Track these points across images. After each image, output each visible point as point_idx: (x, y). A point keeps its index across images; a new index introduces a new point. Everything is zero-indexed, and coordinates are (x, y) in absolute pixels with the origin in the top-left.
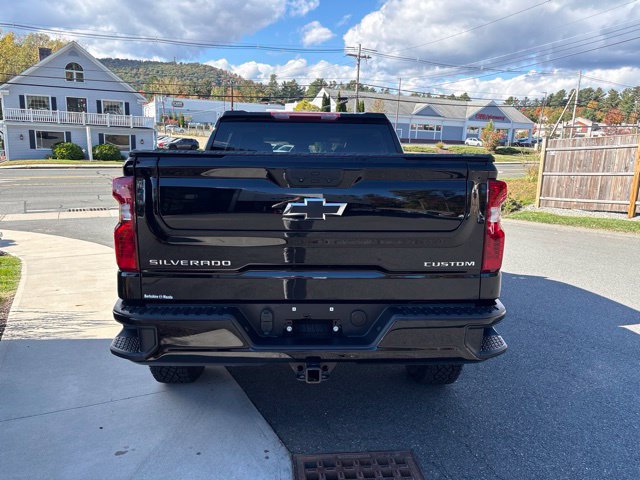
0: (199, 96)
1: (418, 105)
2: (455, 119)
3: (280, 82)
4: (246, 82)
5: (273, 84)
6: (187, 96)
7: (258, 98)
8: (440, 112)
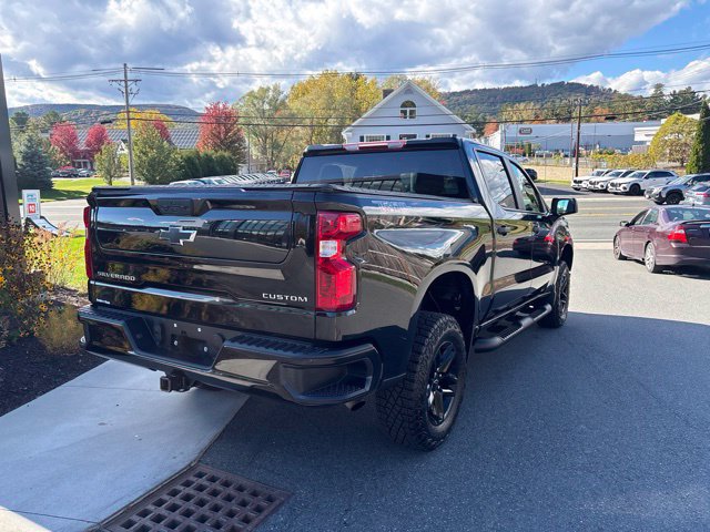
0: (558, 120)
3: (667, 91)
4: (620, 96)
5: (658, 96)
6: (543, 121)
7: (634, 114)
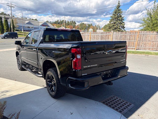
1: (26, 21)
2: (37, 26)
8: (33, 23)
